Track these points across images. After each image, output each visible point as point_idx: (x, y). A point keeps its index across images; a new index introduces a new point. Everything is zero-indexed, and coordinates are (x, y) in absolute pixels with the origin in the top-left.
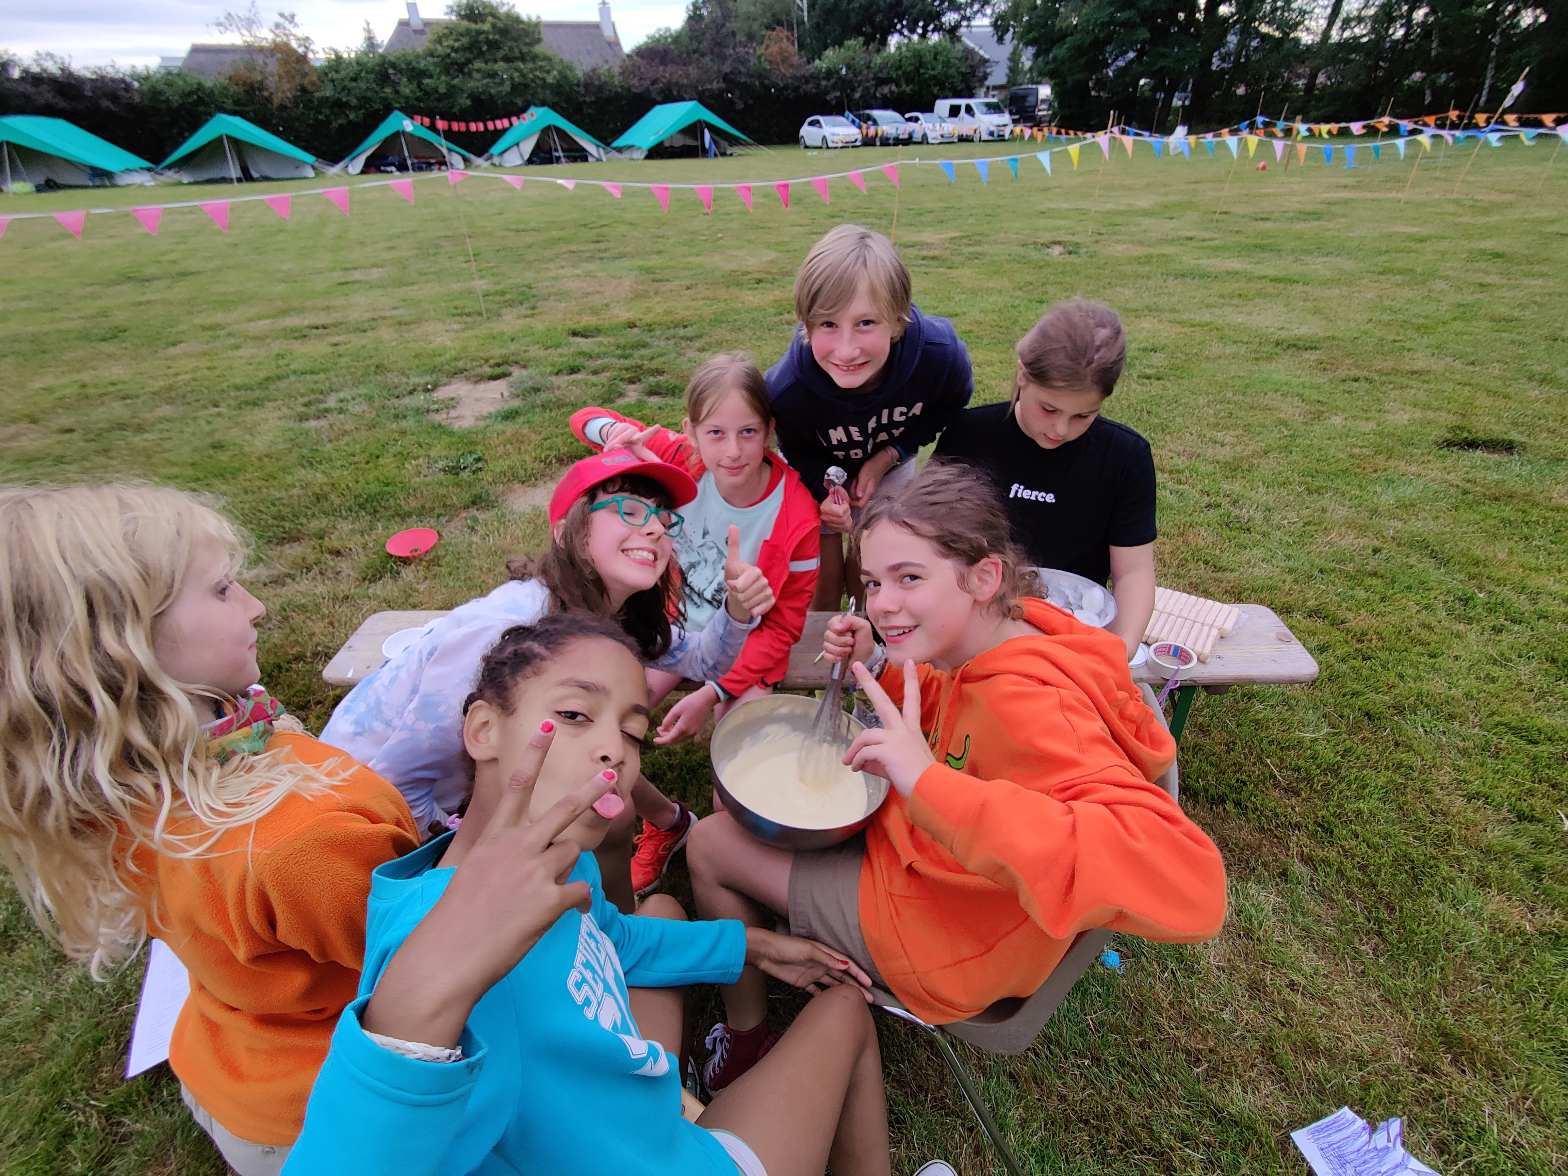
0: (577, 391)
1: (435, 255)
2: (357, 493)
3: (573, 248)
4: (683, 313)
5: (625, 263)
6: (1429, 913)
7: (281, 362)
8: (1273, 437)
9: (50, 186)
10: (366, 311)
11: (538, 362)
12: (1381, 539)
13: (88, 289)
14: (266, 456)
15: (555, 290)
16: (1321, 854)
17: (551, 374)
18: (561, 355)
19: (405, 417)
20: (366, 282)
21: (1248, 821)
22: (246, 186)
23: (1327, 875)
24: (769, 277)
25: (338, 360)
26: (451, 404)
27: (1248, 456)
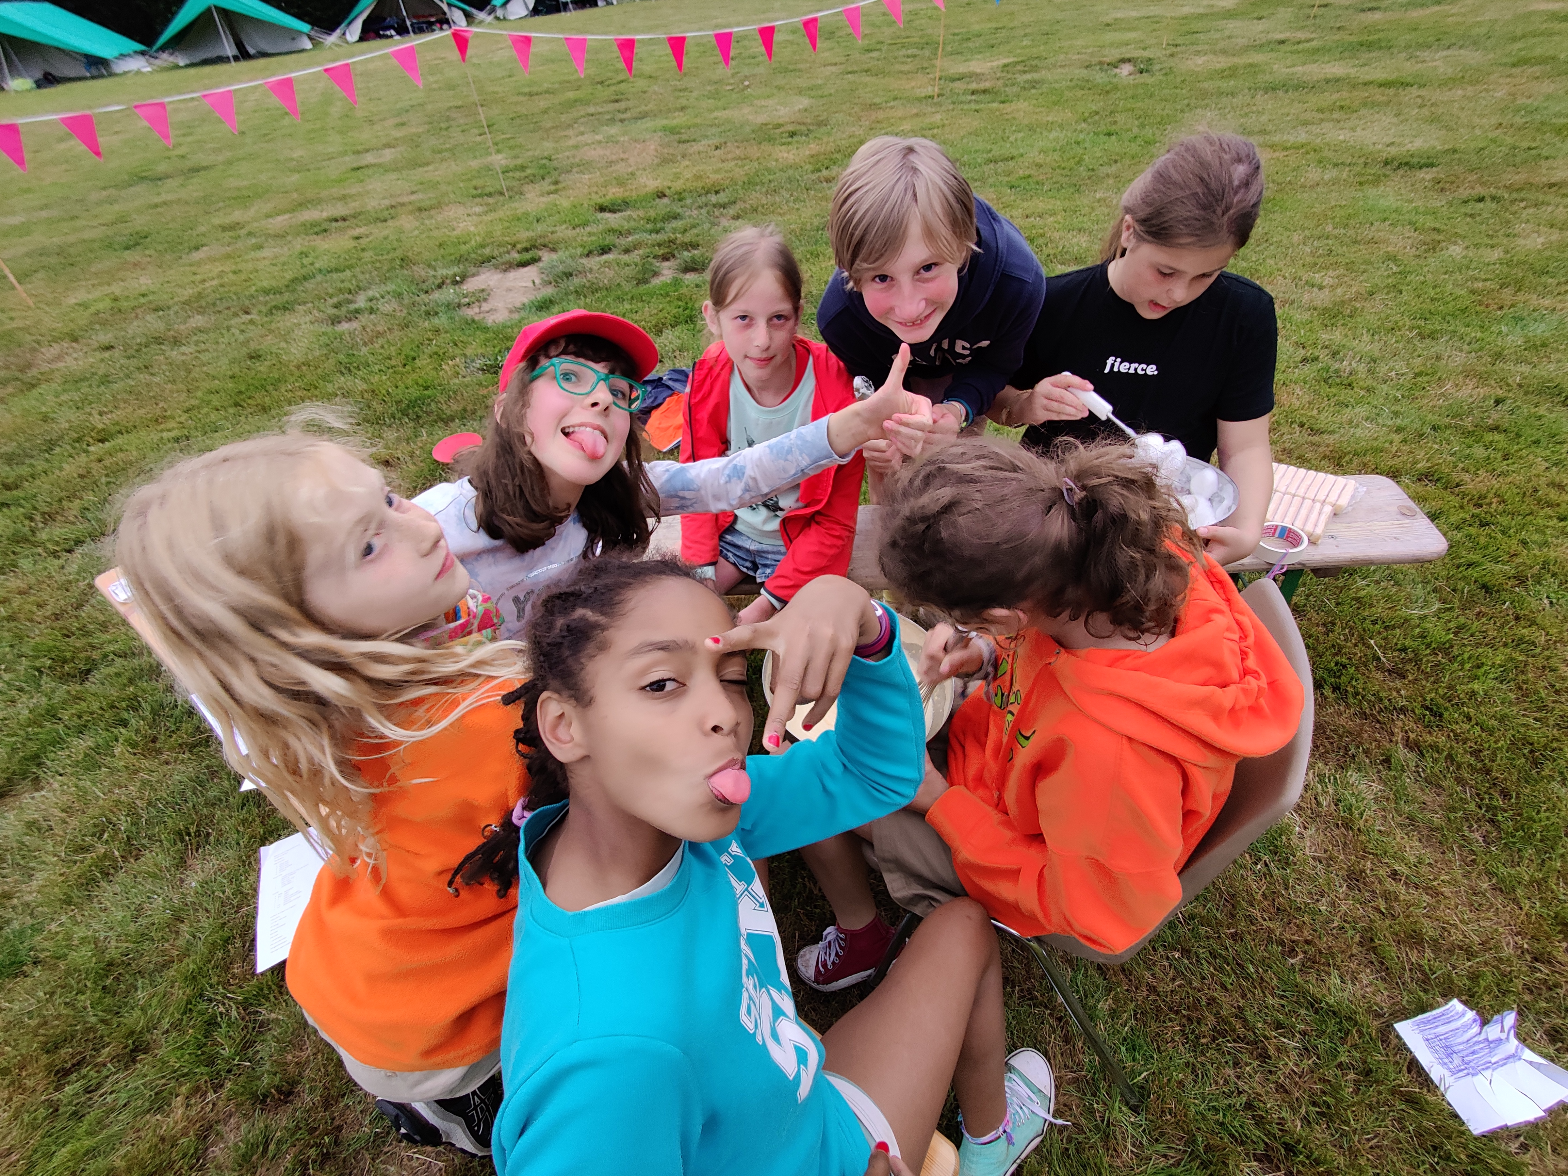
0: (610, 273)
1: (447, 129)
2: (398, 398)
3: (591, 110)
4: (714, 177)
5: (648, 123)
6: (1549, 799)
7: (305, 261)
8: (1380, 275)
9: (48, 80)
10: (384, 198)
11: (567, 243)
12: (1505, 388)
13: (104, 193)
14: (303, 364)
15: (577, 160)
16: (1429, 739)
17: (581, 256)
18: (590, 234)
19: (437, 313)
20: (380, 165)
21: (1348, 706)
22: (244, 65)
23: (1435, 761)
24: (803, 128)
25: (362, 255)
26: (482, 296)
27: (1351, 300)
